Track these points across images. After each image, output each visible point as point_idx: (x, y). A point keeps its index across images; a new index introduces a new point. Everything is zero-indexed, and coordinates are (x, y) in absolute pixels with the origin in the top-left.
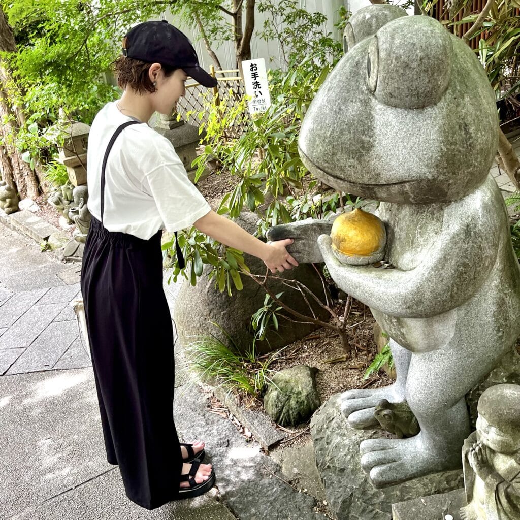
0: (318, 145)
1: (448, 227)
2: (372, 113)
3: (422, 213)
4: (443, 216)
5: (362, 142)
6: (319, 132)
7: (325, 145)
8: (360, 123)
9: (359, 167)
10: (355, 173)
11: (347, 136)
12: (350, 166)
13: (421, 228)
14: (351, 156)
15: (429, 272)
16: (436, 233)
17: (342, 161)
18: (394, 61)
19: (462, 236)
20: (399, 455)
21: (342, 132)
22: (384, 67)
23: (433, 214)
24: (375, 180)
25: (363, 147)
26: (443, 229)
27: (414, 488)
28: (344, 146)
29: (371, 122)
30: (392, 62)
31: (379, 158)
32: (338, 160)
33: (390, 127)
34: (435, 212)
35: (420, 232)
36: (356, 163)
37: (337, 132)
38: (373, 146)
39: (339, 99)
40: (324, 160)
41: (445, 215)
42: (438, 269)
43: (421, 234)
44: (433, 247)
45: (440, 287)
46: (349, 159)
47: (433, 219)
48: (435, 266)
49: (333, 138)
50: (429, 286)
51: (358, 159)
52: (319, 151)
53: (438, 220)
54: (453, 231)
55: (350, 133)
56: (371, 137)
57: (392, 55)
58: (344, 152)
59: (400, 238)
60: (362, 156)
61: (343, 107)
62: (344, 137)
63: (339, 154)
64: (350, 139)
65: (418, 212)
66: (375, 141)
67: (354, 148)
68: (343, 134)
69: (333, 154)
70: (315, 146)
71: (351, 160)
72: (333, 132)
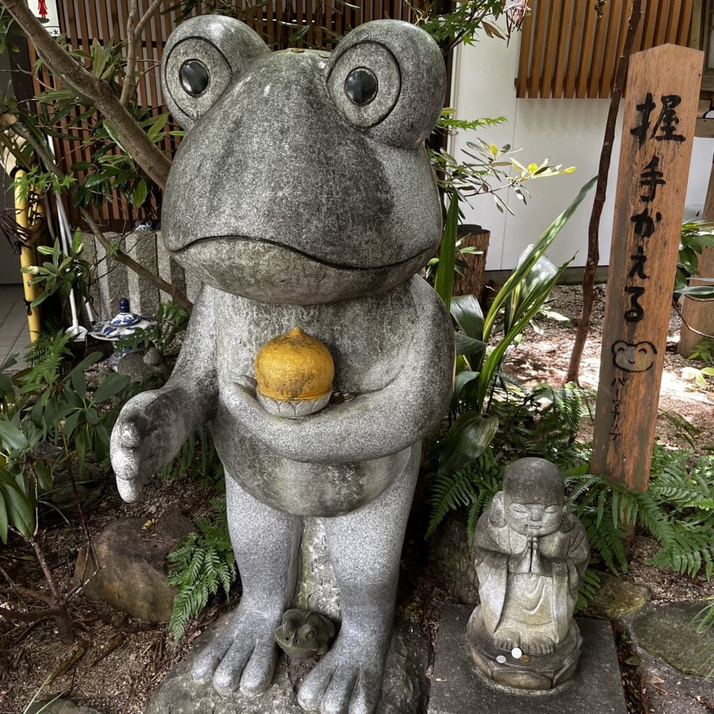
0: (308, 221)
1: (423, 309)
2: (378, 158)
3: (384, 304)
4: (412, 298)
5: (379, 201)
6: (303, 199)
7: (322, 217)
8: (369, 174)
9: (378, 241)
10: (374, 251)
11: (356, 198)
12: (367, 242)
13: (390, 324)
14: (368, 226)
15: (428, 372)
16: (413, 323)
17: (355, 237)
18: (425, 75)
19: (440, 315)
20: (353, 666)
21: (346, 191)
22: (413, 84)
23: (399, 299)
24: (398, 255)
25: (381, 210)
26: (419, 314)
27: (393, 688)
28: (354, 212)
29: (381, 171)
30: (423, 76)
31: (400, 221)
32: (349, 237)
33: (403, 176)
34: (402, 297)
35: (390, 330)
36: (374, 236)
37: (338, 193)
38: (392, 206)
39: (315, 142)
40: (326, 243)
41: (414, 296)
42: (436, 364)
43: (393, 331)
44: (415, 341)
45: (444, 384)
46: (365, 231)
47: (403, 307)
48: (431, 362)
49: (333, 203)
50: (434, 389)
51: (377, 230)
52: (313, 229)
53: (410, 305)
54: (430, 312)
55: (360, 190)
56: (387, 192)
57: (422, 66)
58: (357, 222)
59: (355, 351)
60: (381, 222)
61: (330, 154)
62: (353, 199)
63: (350, 227)
64: (362, 200)
65: (379, 304)
66: (393, 197)
67: (371, 213)
68: (349, 195)
69: (341, 229)
70: (303, 224)
71: (369, 233)
72: (330, 193)
